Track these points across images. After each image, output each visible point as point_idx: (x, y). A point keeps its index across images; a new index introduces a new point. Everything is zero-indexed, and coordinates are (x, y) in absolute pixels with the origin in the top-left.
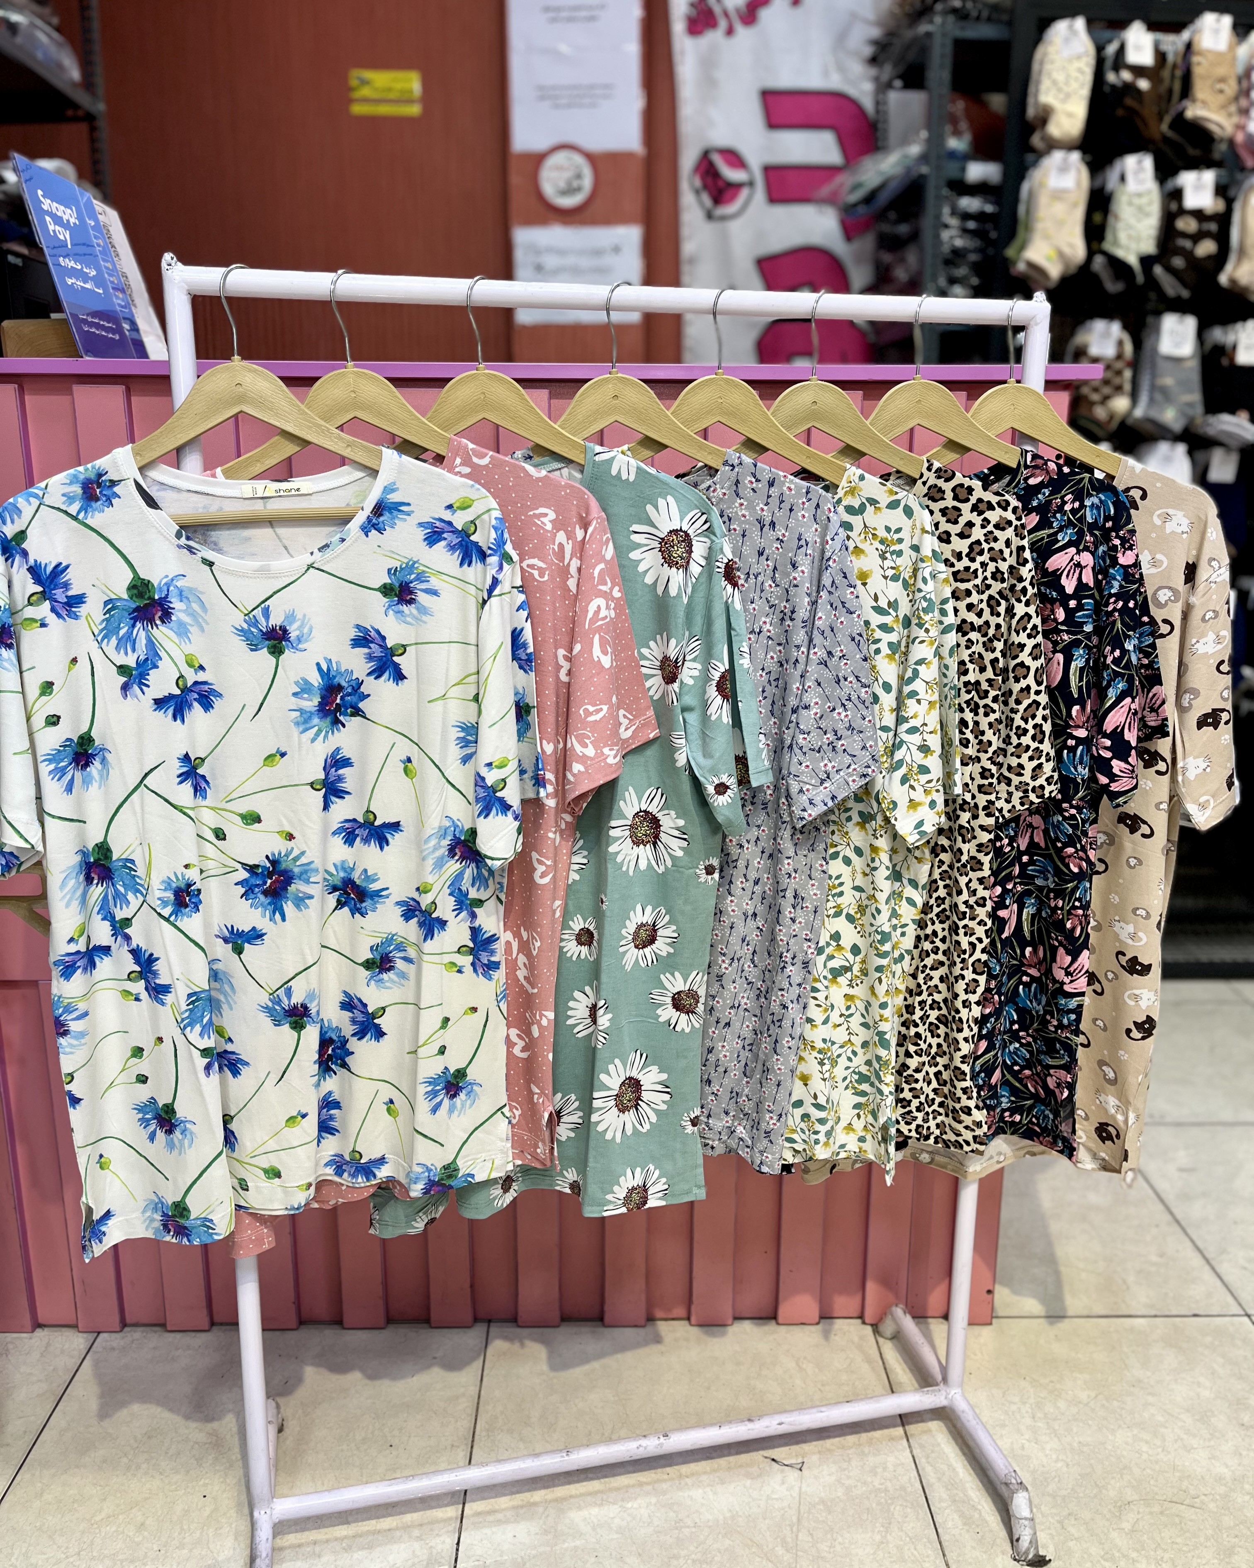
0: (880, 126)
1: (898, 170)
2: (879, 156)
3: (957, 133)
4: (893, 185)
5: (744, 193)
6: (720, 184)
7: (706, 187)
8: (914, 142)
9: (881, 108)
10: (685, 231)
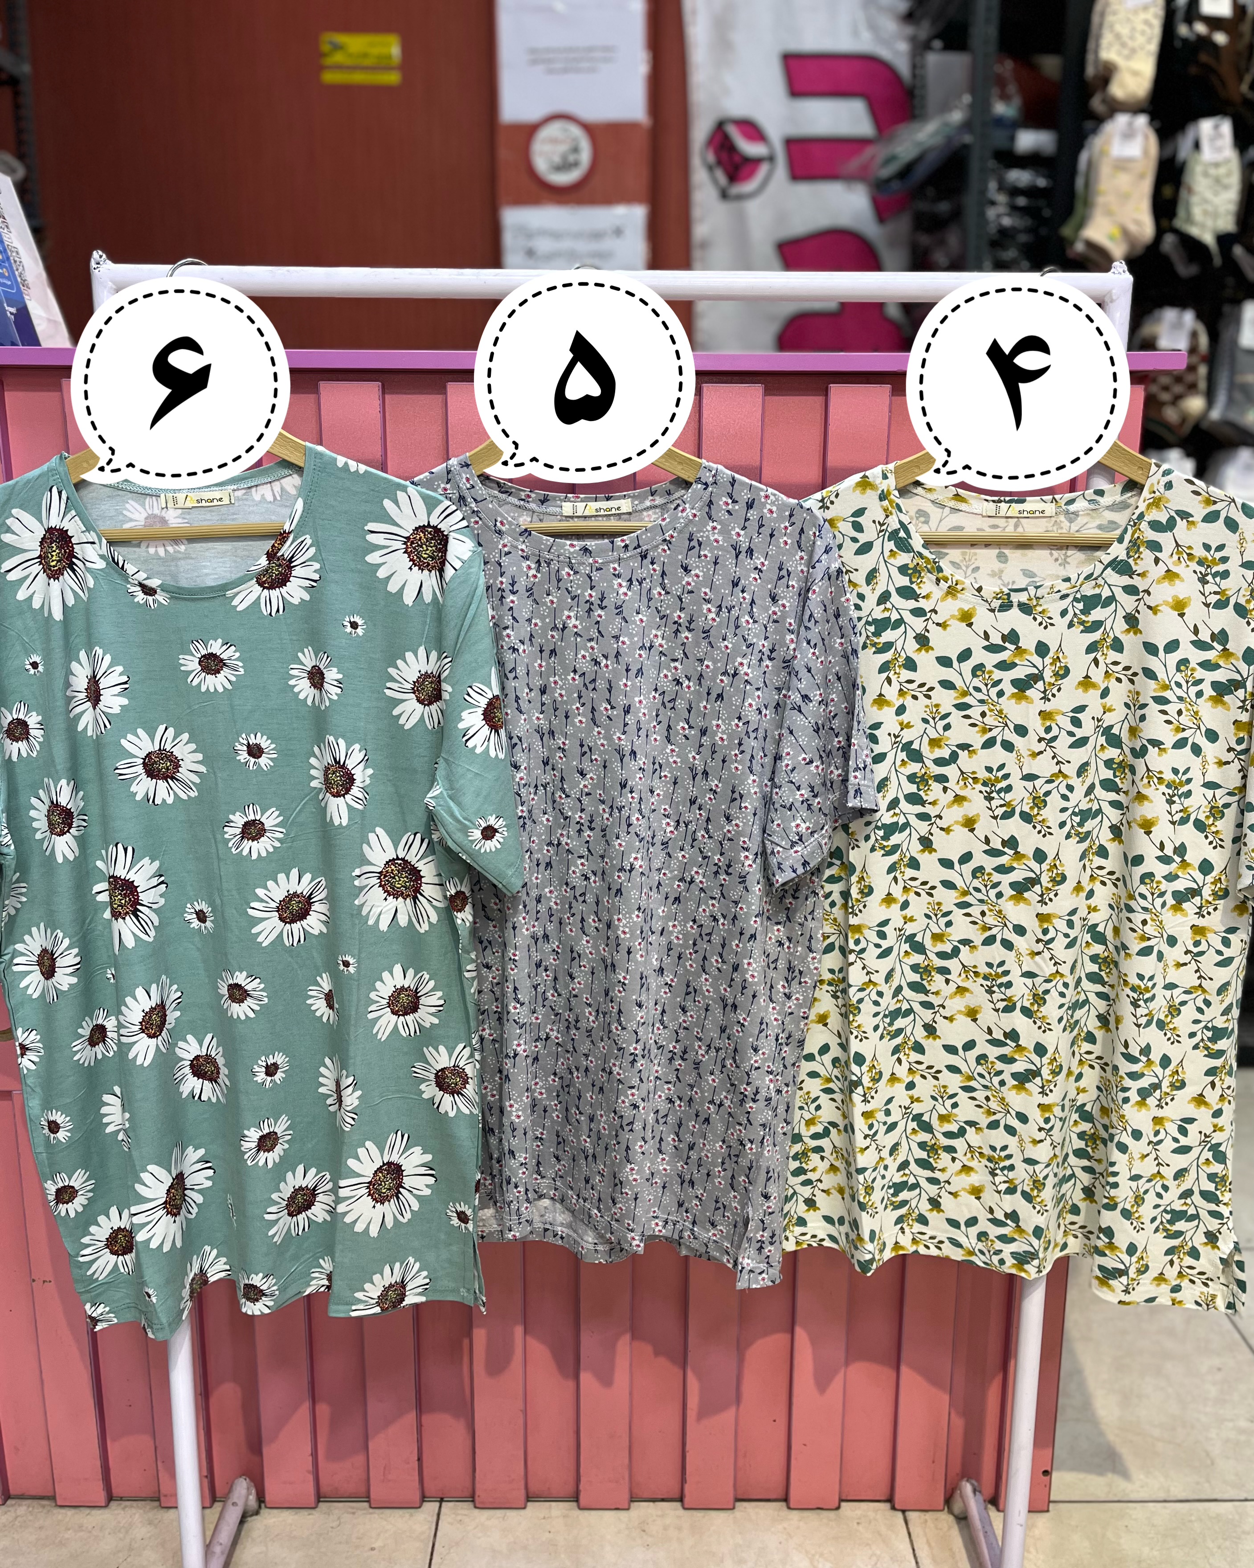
0: (917, 92)
1: (938, 140)
2: (914, 126)
3: (1005, 97)
4: (931, 158)
5: (763, 170)
6: (737, 159)
7: (720, 162)
8: (956, 107)
9: (917, 72)
10: (697, 212)
